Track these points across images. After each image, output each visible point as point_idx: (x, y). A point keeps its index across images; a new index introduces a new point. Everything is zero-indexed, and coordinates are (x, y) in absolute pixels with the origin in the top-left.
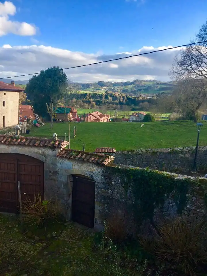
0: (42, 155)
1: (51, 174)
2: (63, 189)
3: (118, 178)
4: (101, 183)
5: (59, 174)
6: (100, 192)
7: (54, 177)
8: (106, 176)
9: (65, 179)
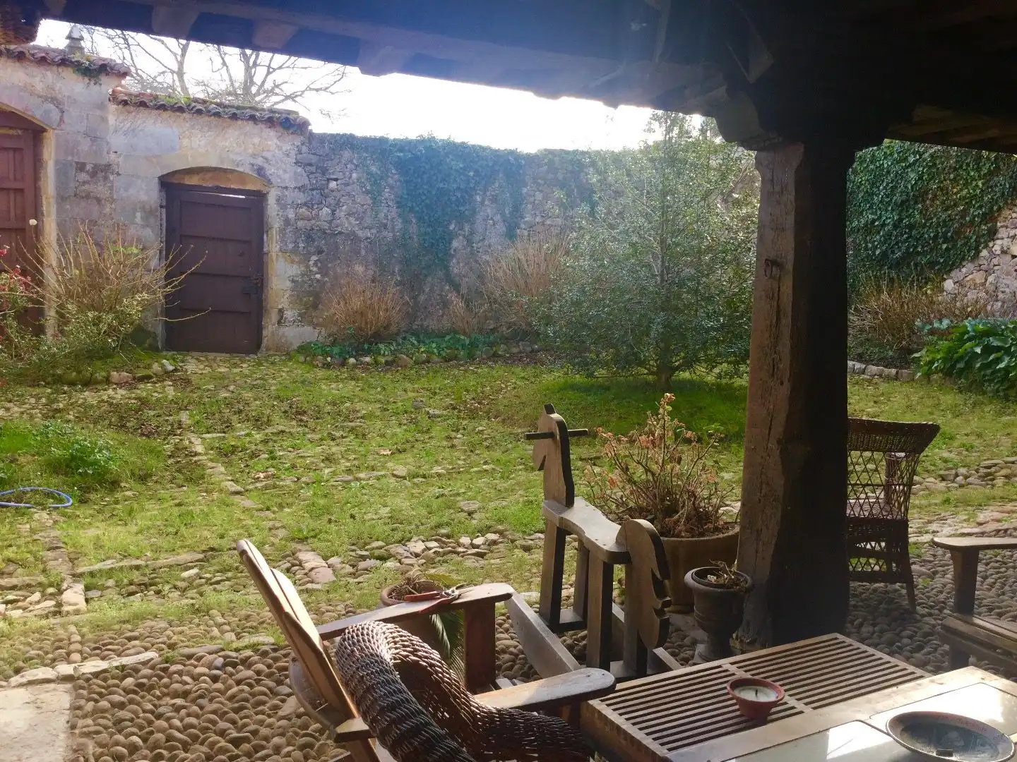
0: (46, 99)
1: (83, 176)
2: (143, 227)
3: (349, 166)
4: (295, 188)
5: (118, 174)
6: (293, 220)
7: (100, 189)
8: (310, 165)
9: (147, 193)
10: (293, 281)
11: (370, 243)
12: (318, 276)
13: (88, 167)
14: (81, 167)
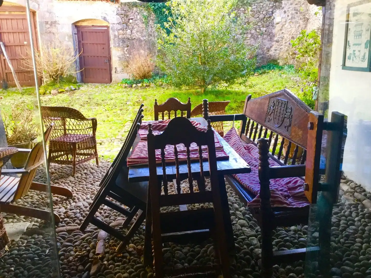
1: (48, 26)
2: (68, 41)
3: (136, 14)
4: (117, 23)
5: (59, 24)
6: (117, 36)
7: (54, 30)
8: (122, 14)
9: (68, 30)
10: (119, 57)
11: (146, 42)
12: (128, 55)
13: (49, 23)
14: (47, 23)
